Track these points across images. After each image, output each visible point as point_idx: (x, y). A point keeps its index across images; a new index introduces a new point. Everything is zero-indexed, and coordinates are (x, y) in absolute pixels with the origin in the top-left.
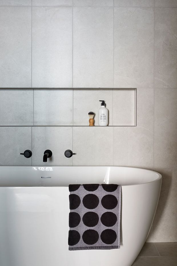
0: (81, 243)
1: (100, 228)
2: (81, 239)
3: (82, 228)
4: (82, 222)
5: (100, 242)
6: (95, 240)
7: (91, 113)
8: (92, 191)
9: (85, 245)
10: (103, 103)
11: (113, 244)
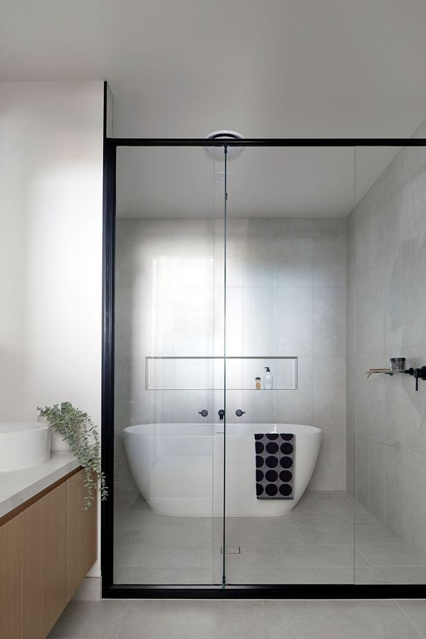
0: (264, 494)
1: (279, 483)
2: (264, 491)
3: (265, 483)
4: (264, 478)
5: (279, 494)
6: (275, 493)
7: (258, 379)
8: (273, 453)
9: (267, 496)
10: (268, 370)
11: (289, 496)
